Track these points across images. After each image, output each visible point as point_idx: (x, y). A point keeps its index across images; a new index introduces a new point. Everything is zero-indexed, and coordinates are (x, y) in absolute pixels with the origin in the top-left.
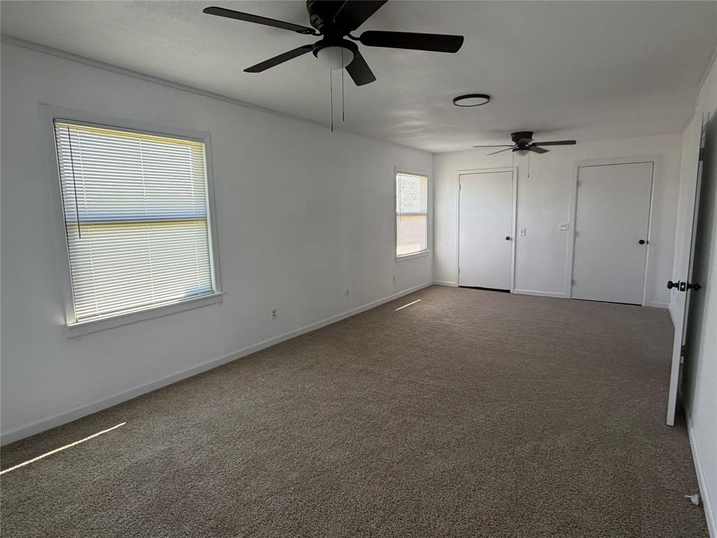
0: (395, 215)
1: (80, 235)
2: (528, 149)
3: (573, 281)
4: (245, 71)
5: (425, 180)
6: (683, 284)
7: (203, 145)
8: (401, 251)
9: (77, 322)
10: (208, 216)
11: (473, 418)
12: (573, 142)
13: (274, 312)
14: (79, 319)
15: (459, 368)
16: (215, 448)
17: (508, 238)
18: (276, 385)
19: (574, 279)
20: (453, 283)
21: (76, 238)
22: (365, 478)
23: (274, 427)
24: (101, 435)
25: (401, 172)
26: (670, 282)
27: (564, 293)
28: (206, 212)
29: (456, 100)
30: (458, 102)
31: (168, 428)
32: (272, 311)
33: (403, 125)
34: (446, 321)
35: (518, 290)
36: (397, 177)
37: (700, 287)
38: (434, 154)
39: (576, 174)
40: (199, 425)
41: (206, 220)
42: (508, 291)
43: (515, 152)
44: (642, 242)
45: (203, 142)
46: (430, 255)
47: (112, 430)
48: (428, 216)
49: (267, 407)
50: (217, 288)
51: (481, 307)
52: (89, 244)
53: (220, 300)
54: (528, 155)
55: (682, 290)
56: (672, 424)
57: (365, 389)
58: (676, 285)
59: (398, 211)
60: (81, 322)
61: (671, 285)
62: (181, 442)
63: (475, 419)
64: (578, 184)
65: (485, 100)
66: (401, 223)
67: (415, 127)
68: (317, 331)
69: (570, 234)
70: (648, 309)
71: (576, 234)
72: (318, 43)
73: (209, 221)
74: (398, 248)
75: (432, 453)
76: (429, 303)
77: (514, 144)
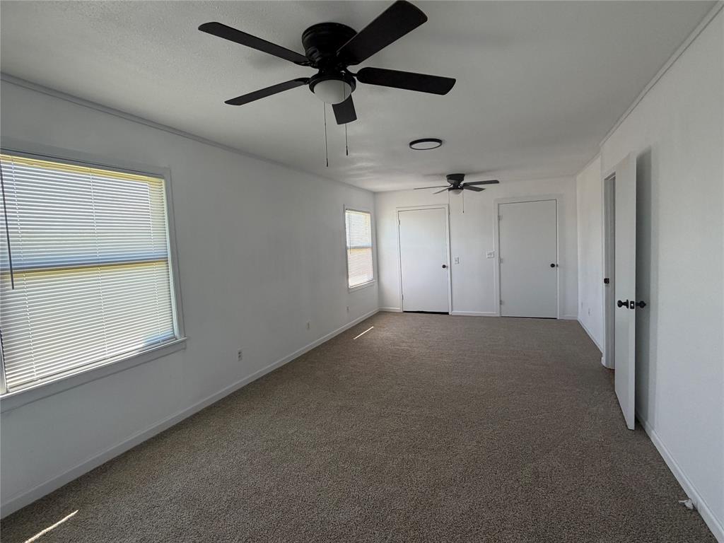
0: (346, 248)
1: (13, 285)
2: (462, 188)
3: (501, 301)
4: (226, 102)
5: (368, 217)
6: (632, 302)
7: (163, 181)
8: (353, 282)
9: (8, 392)
10: (169, 256)
11: (465, 446)
12: (496, 182)
13: (240, 353)
14: (10, 388)
15: (434, 393)
16: (202, 529)
17: (444, 266)
18: (256, 435)
19: (502, 299)
20: (398, 309)
21: (8, 290)
22: (386, 538)
23: (267, 488)
24: (44, 535)
25: (350, 210)
26: (620, 302)
27: (494, 312)
28: (167, 252)
29: (412, 143)
30: (414, 146)
31: (136, 510)
32: (237, 353)
33: (356, 166)
34: (404, 346)
35: (456, 312)
36: (346, 214)
37: (645, 305)
38: (375, 194)
39: (497, 210)
40: (174, 501)
41: (167, 261)
42: (447, 313)
43: (451, 191)
44: (553, 266)
45: (163, 178)
46: (376, 284)
47: (60, 525)
48: (372, 248)
49: (251, 463)
50: (180, 334)
51: (429, 330)
52: (24, 292)
53: (184, 347)
54: (461, 194)
55: (632, 308)
56: (633, 428)
57: (352, 427)
58: (626, 304)
59: (348, 245)
60: (13, 392)
61: (620, 304)
62: (157, 527)
63: (469, 448)
64: (499, 218)
65: (438, 144)
66: (352, 255)
67: (366, 168)
68: (282, 368)
69: (495, 261)
70: (563, 321)
71: (500, 261)
72: (315, 77)
73: (170, 262)
74: (350, 280)
75: (442, 494)
76: (382, 329)
77: (449, 184)
